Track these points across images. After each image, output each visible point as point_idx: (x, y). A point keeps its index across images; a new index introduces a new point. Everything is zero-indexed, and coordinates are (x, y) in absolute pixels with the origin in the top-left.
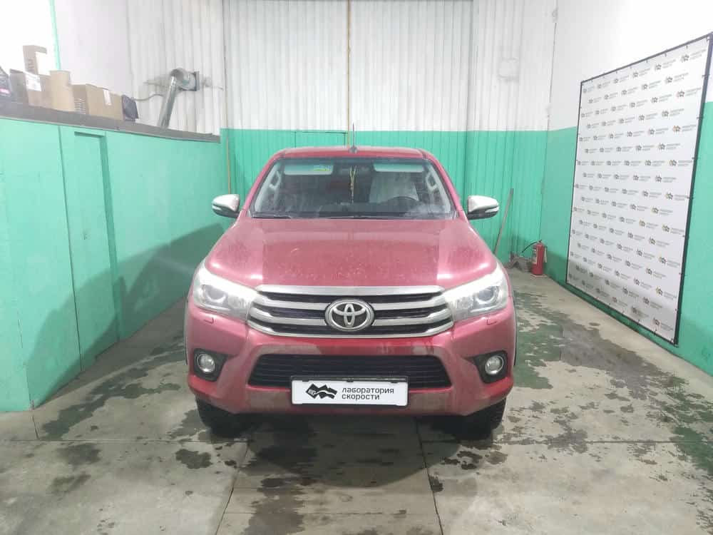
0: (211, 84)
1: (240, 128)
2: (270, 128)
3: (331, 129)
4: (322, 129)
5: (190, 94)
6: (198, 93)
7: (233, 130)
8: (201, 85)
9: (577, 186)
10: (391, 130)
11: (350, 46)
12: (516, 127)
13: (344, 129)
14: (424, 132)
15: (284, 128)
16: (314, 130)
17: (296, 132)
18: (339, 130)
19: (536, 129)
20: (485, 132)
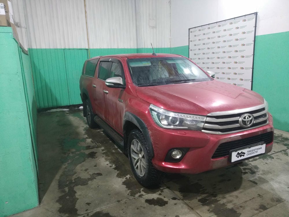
0: (21, 26)
1: (36, 48)
2: (51, 48)
3: (81, 48)
4: (77, 48)
7: (32, 49)
10: (108, 48)
11: (86, 10)
12: (157, 46)
13: (87, 48)
14: (121, 49)
15: (59, 47)
16: (73, 48)
17: (64, 50)
18: (85, 48)
19: (165, 47)
20: (146, 48)
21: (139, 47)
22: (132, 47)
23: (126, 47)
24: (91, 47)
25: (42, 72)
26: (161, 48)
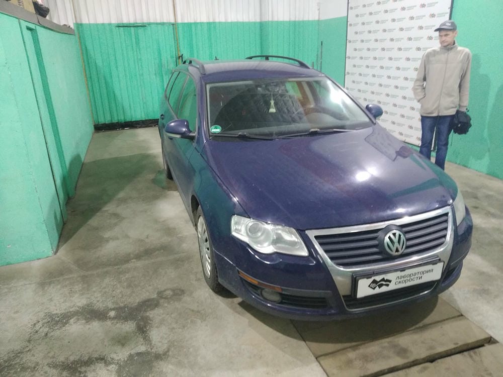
3: (162, 21)
7: (82, 24)
12: (295, 18)
13: (173, 21)
14: (232, 22)
18: (169, 22)
19: (310, 19)
20: (276, 21)
21: (264, 20)
22: (252, 19)
23: (241, 20)
24: (180, 21)
26: (303, 21)
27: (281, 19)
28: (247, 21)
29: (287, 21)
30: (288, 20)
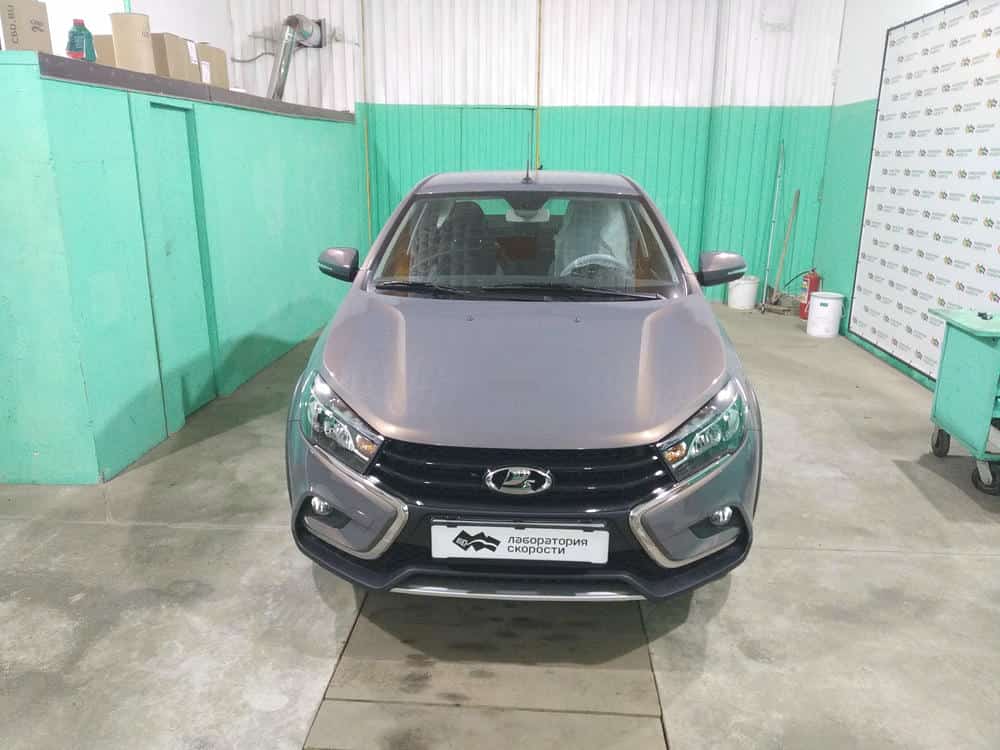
0: (343, 38)
1: (384, 103)
2: (426, 102)
3: (513, 104)
4: (501, 104)
5: (312, 52)
6: (324, 51)
7: (374, 105)
8: (328, 40)
9: (873, 188)
10: (601, 104)
12: (785, 101)
13: (532, 103)
14: (649, 108)
15: (447, 101)
16: (489, 104)
17: (462, 108)
18: (525, 104)
19: (815, 103)
20: (738, 107)
21: (718, 103)
22: (693, 102)
23: (668, 103)
24: (546, 103)
25: (395, 175)
26: (799, 109)
27: (752, 103)
28: (682, 105)
29: (763, 108)
30: (768, 105)
